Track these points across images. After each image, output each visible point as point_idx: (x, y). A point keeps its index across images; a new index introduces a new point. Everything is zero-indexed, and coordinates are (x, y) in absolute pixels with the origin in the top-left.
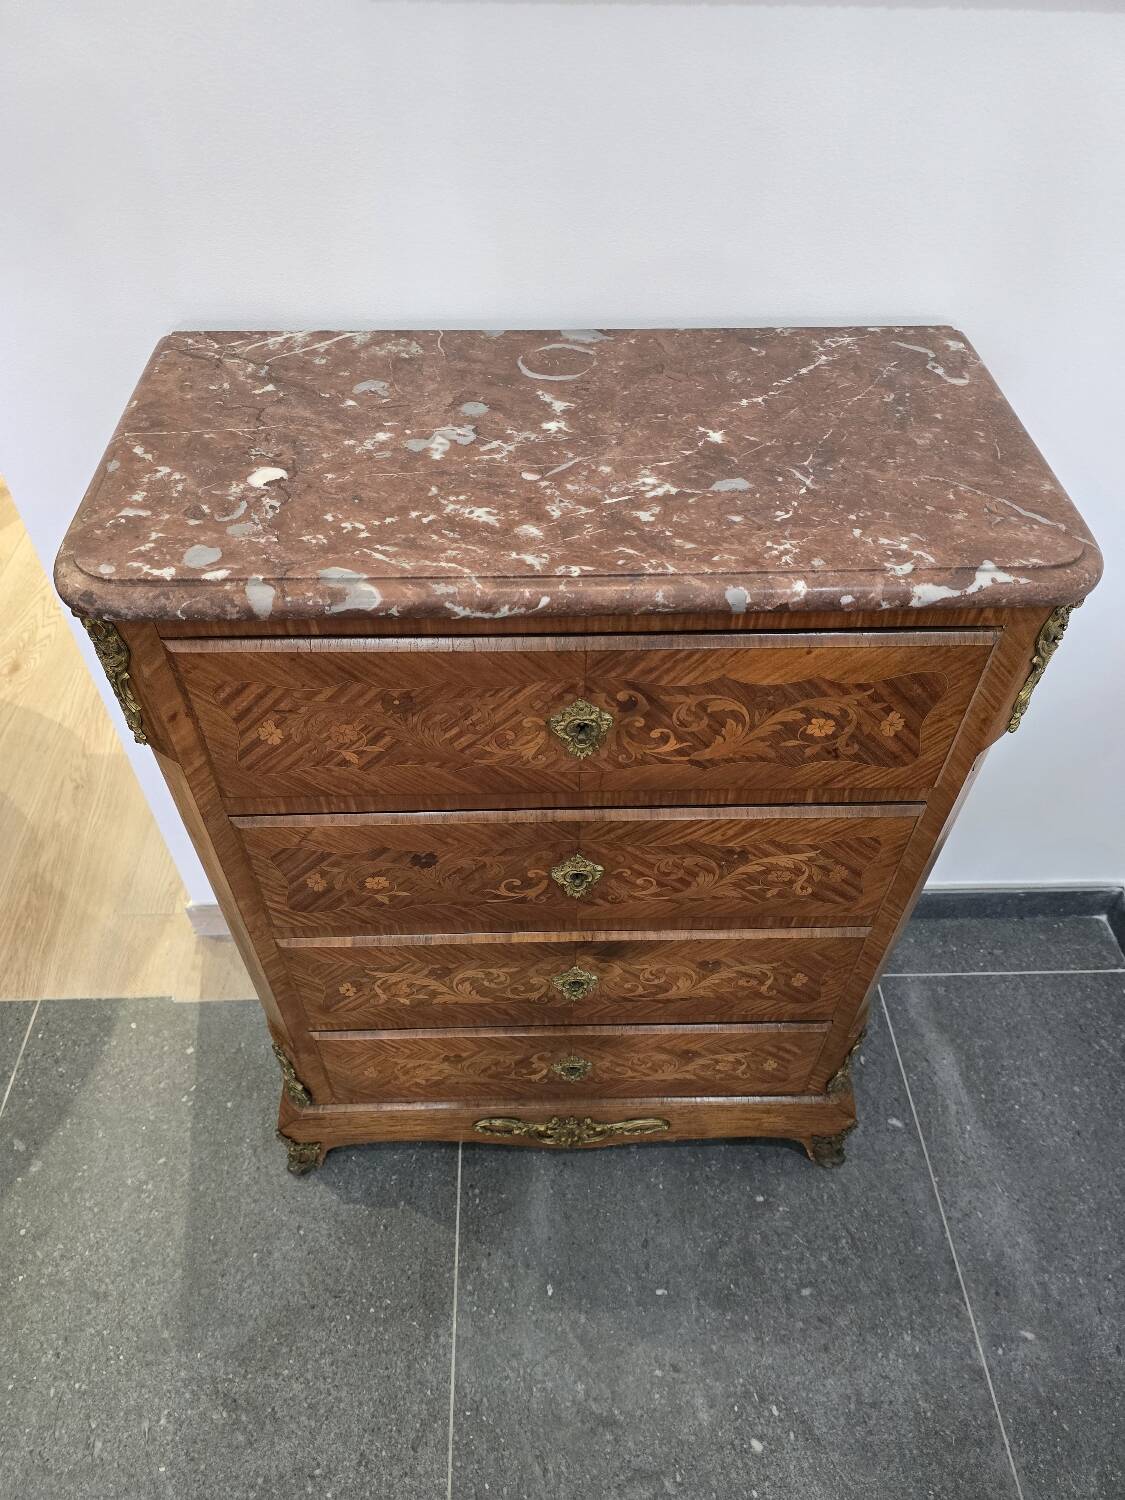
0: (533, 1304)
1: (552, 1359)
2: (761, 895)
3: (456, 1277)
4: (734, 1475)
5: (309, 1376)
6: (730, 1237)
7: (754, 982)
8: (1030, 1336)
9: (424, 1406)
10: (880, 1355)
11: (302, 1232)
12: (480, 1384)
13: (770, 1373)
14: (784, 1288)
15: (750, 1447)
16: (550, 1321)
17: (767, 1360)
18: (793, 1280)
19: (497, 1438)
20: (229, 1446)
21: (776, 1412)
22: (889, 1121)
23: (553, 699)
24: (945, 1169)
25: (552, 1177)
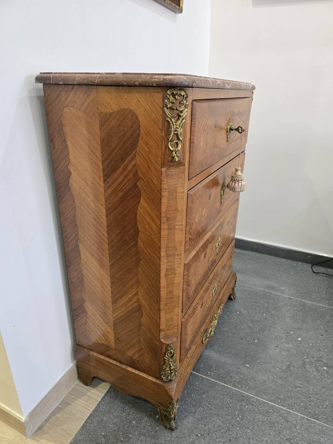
0: (250, 371)
1: (268, 373)
3: (235, 389)
4: (306, 346)
6: (246, 322)
8: (283, 288)
9: (275, 414)
10: (282, 310)
12: (271, 395)
13: (282, 329)
15: (299, 340)
16: (257, 369)
17: (279, 329)
18: (261, 316)
19: (288, 396)
21: (292, 332)
25: (213, 352)
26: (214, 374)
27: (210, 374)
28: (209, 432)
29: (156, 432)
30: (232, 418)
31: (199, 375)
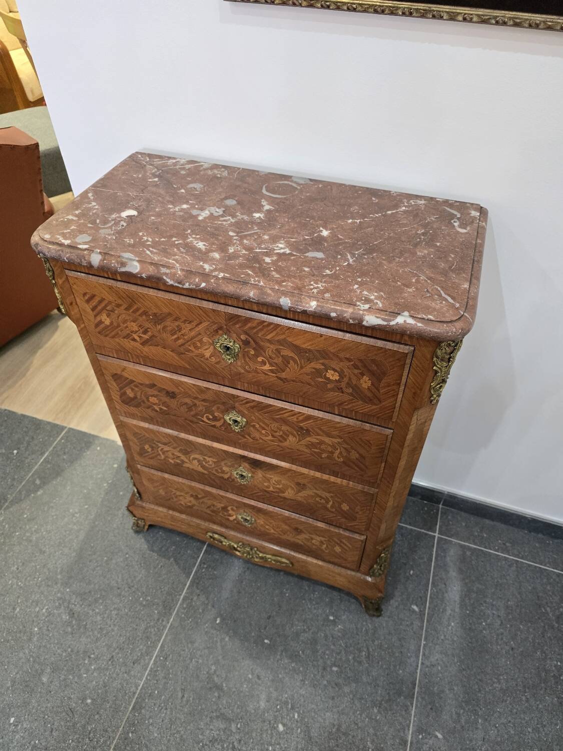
0: (208, 623)
1: (206, 651)
2: (319, 454)
3: (181, 599)
4: (264, 736)
5: (106, 616)
6: (309, 630)
7: (323, 501)
8: (440, 736)
9: (145, 648)
10: (358, 712)
11: (127, 556)
12: (172, 648)
13: (302, 698)
14: (325, 663)
15: (278, 727)
16: (213, 634)
17: (302, 692)
18: (332, 661)
19: (169, 674)
20: (64, 631)
21: (296, 717)
22: (412, 606)
23: (214, 331)
24: (431, 639)
25: (240, 572)
26: (203, 572)
27: (204, 568)
28: (130, 566)
30: (143, 593)
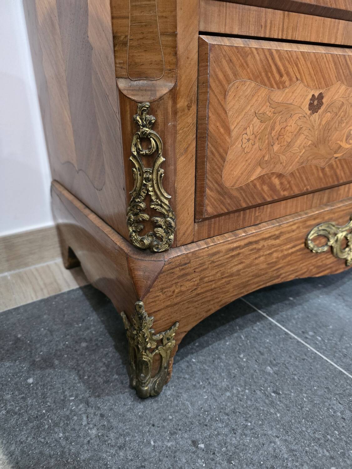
26: (323, 340)
27: (312, 336)
28: (234, 453)
29: (107, 382)
30: (332, 458)
31: (283, 328)
